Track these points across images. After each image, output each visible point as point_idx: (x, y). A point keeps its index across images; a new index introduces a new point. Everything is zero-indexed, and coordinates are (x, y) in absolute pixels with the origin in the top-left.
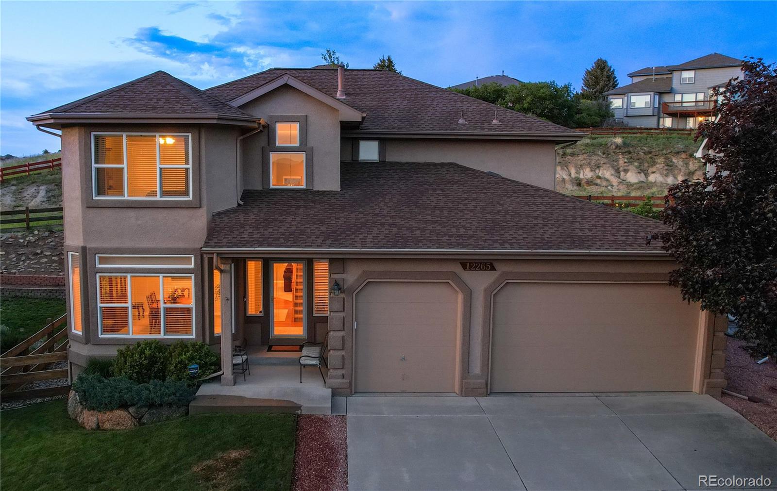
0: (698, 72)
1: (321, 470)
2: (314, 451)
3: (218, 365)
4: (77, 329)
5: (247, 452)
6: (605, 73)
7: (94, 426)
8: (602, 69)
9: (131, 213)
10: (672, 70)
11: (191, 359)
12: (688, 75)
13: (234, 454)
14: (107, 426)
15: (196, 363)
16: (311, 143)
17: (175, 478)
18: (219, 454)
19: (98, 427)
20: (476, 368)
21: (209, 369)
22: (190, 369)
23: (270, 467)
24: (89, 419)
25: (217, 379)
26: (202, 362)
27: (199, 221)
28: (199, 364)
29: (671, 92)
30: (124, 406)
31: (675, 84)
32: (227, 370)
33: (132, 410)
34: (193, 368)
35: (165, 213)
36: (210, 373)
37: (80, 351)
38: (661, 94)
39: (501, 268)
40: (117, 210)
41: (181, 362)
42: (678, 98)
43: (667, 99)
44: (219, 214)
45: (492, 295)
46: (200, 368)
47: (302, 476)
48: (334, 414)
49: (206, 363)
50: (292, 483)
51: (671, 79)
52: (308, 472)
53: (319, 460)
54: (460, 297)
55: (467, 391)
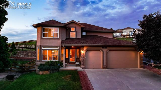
3: (63, 64)
4: (38, 59)
5: (70, 76)
7: (42, 74)
9: (49, 40)
11: (58, 63)
12: (125, 30)
13: (69, 76)
14: (45, 74)
16: (76, 31)
17: (60, 79)
18: (66, 76)
19: (43, 74)
20: (105, 64)
21: (61, 65)
23: (75, 77)
24: (41, 73)
25: (63, 67)
27: (60, 41)
30: (48, 70)
32: (64, 65)
33: (49, 71)
34: (59, 65)
35: (54, 40)
37: (38, 63)
39: (108, 48)
44: (63, 40)
45: (107, 52)
47: (81, 78)
48: (83, 71)
51: (122, 31)
54: (102, 53)
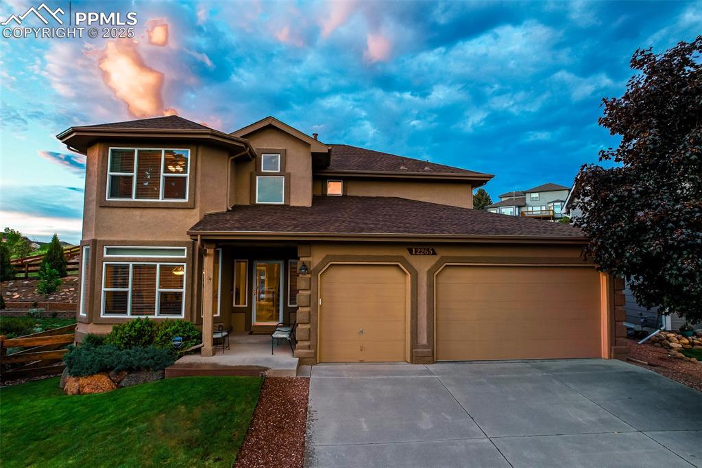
0: (541, 193)
1: (280, 422)
2: (275, 405)
3: (199, 338)
6: (484, 197)
7: (75, 391)
8: (482, 195)
9: (137, 212)
10: (525, 193)
11: (176, 332)
12: (535, 195)
14: (87, 390)
15: (180, 336)
16: (288, 170)
19: (79, 392)
20: (423, 340)
21: (192, 342)
22: (174, 341)
23: (229, 418)
24: (72, 385)
25: (198, 351)
26: (186, 335)
27: (193, 218)
28: (183, 337)
29: (525, 206)
30: (104, 370)
31: (528, 201)
32: (207, 343)
33: (111, 374)
34: (176, 341)
35: (165, 212)
36: (192, 346)
37: (83, 330)
38: (520, 207)
39: (442, 253)
40: (126, 210)
41: (166, 334)
42: (530, 209)
43: (523, 209)
44: (210, 215)
45: (434, 274)
46: (183, 340)
47: (260, 427)
48: (299, 377)
49: (189, 336)
50: (247, 433)
51: (525, 198)
52: (266, 423)
53: (279, 413)
54: (408, 278)
55: (416, 359)
